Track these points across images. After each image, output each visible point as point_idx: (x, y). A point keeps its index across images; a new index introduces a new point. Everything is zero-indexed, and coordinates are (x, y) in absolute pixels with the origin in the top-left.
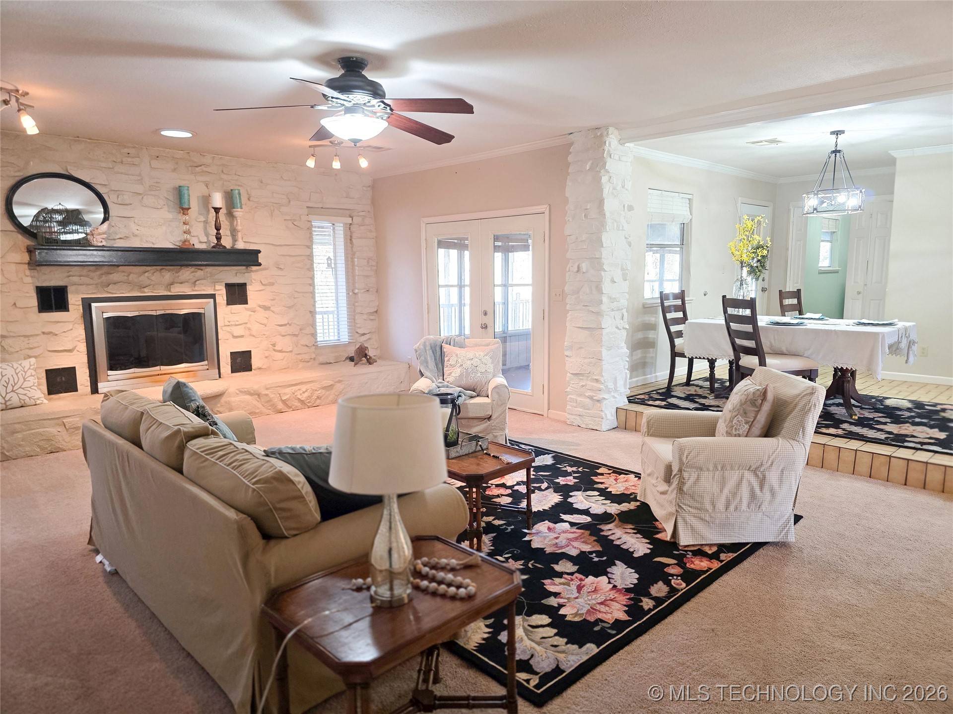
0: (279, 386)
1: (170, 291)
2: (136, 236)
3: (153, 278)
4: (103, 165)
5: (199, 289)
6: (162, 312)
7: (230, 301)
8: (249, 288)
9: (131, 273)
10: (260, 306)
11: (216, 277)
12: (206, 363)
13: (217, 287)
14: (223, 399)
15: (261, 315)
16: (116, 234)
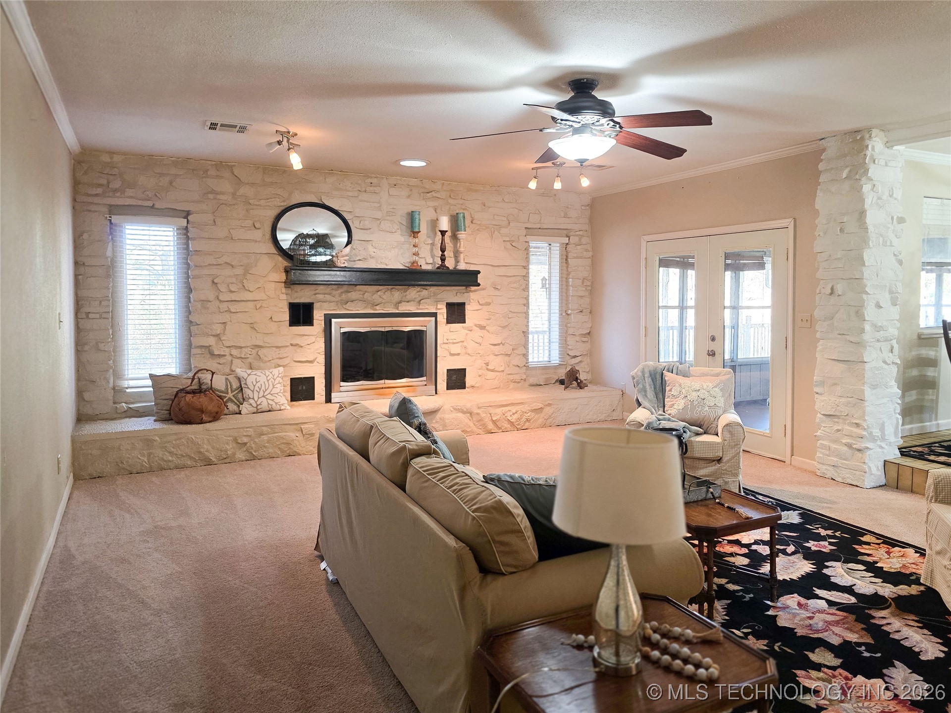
0: (491, 406)
1: (398, 309)
2: (373, 257)
3: (384, 297)
4: (350, 194)
5: (423, 307)
6: (390, 329)
7: (449, 321)
8: (467, 307)
9: (366, 292)
10: (476, 325)
11: (439, 296)
12: (424, 378)
13: (439, 306)
14: (439, 416)
15: (478, 333)
16: (357, 256)
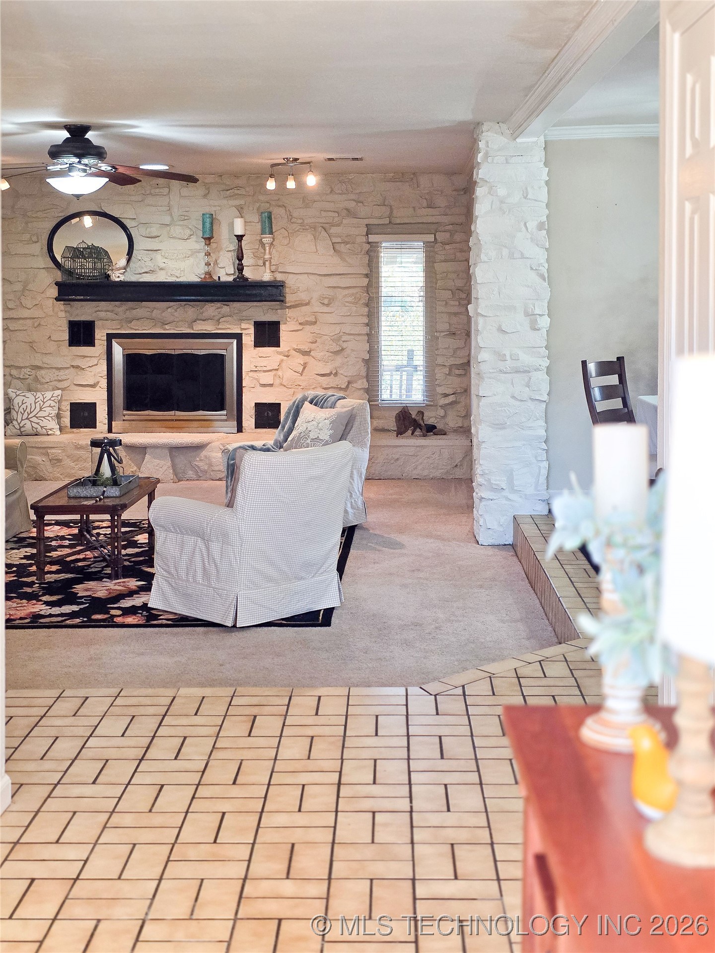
1: (193, 330)
2: (162, 269)
3: (176, 314)
5: (224, 327)
6: (181, 352)
7: (258, 343)
8: (282, 327)
9: (155, 308)
10: (295, 350)
11: (244, 314)
12: (224, 412)
13: (244, 326)
15: (298, 360)
16: (142, 268)
